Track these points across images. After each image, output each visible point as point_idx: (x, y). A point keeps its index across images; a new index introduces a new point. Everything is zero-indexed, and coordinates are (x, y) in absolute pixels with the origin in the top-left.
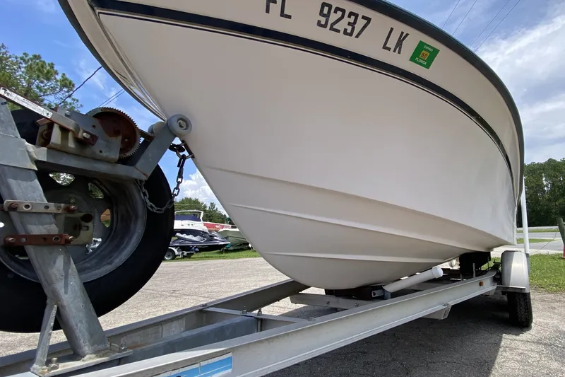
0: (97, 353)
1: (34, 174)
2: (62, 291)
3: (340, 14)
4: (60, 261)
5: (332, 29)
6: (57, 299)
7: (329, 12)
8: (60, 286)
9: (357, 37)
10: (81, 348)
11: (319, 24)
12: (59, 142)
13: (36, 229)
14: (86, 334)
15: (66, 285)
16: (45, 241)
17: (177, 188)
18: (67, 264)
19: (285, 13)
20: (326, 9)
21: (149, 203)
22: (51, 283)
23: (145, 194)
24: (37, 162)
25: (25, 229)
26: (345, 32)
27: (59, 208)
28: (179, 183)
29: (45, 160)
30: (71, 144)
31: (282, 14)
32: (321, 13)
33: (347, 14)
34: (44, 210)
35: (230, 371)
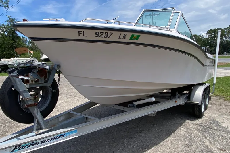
0: (46, 128)
1: (27, 91)
2: (37, 116)
3: (102, 33)
4: (36, 109)
5: (100, 37)
6: (36, 118)
7: (98, 34)
8: (36, 115)
9: (109, 37)
10: (42, 127)
11: (96, 36)
12: (31, 83)
13: (30, 103)
14: (43, 124)
15: (38, 114)
16: (32, 105)
17: (59, 84)
18: (37, 110)
19: (85, 35)
20: (97, 33)
21: (52, 90)
22: (35, 114)
23: (51, 88)
24: (28, 88)
25: (28, 104)
26: (105, 37)
27: (33, 97)
28: (59, 82)
29: (29, 87)
30: (34, 82)
31: (84, 36)
32: (96, 34)
33: (104, 33)
34: (31, 99)
35: (77, 133)
